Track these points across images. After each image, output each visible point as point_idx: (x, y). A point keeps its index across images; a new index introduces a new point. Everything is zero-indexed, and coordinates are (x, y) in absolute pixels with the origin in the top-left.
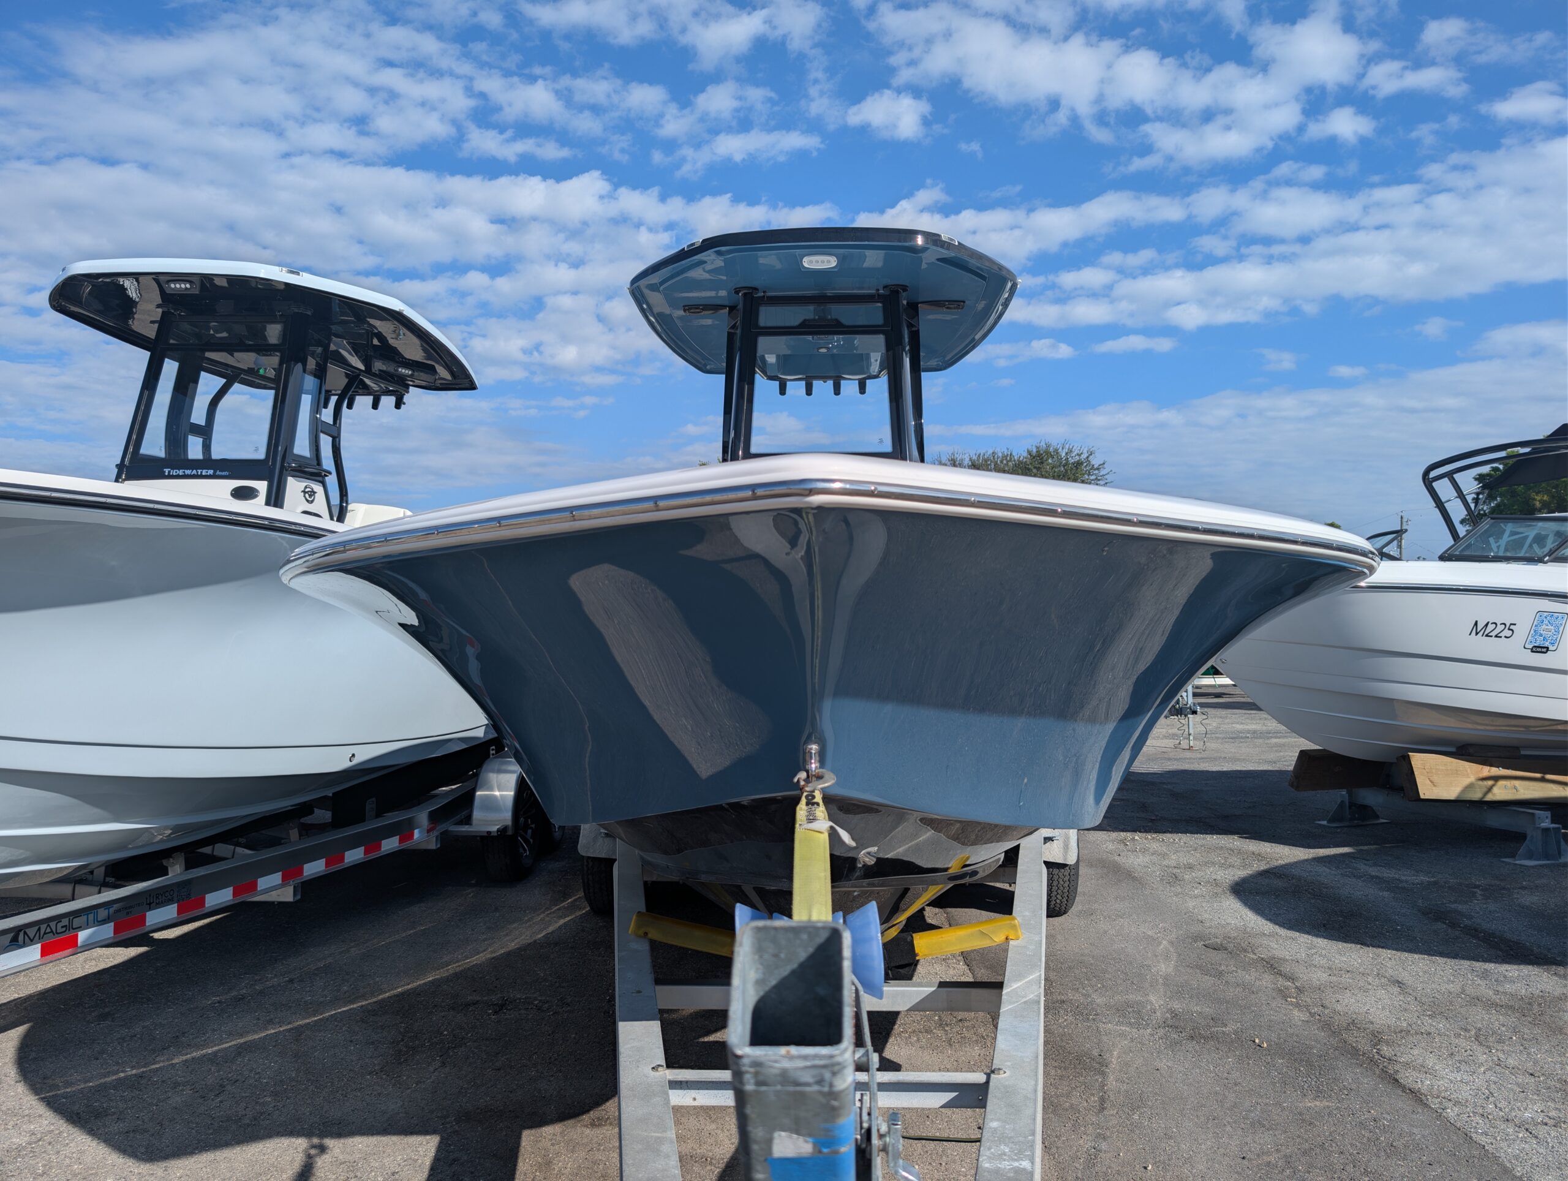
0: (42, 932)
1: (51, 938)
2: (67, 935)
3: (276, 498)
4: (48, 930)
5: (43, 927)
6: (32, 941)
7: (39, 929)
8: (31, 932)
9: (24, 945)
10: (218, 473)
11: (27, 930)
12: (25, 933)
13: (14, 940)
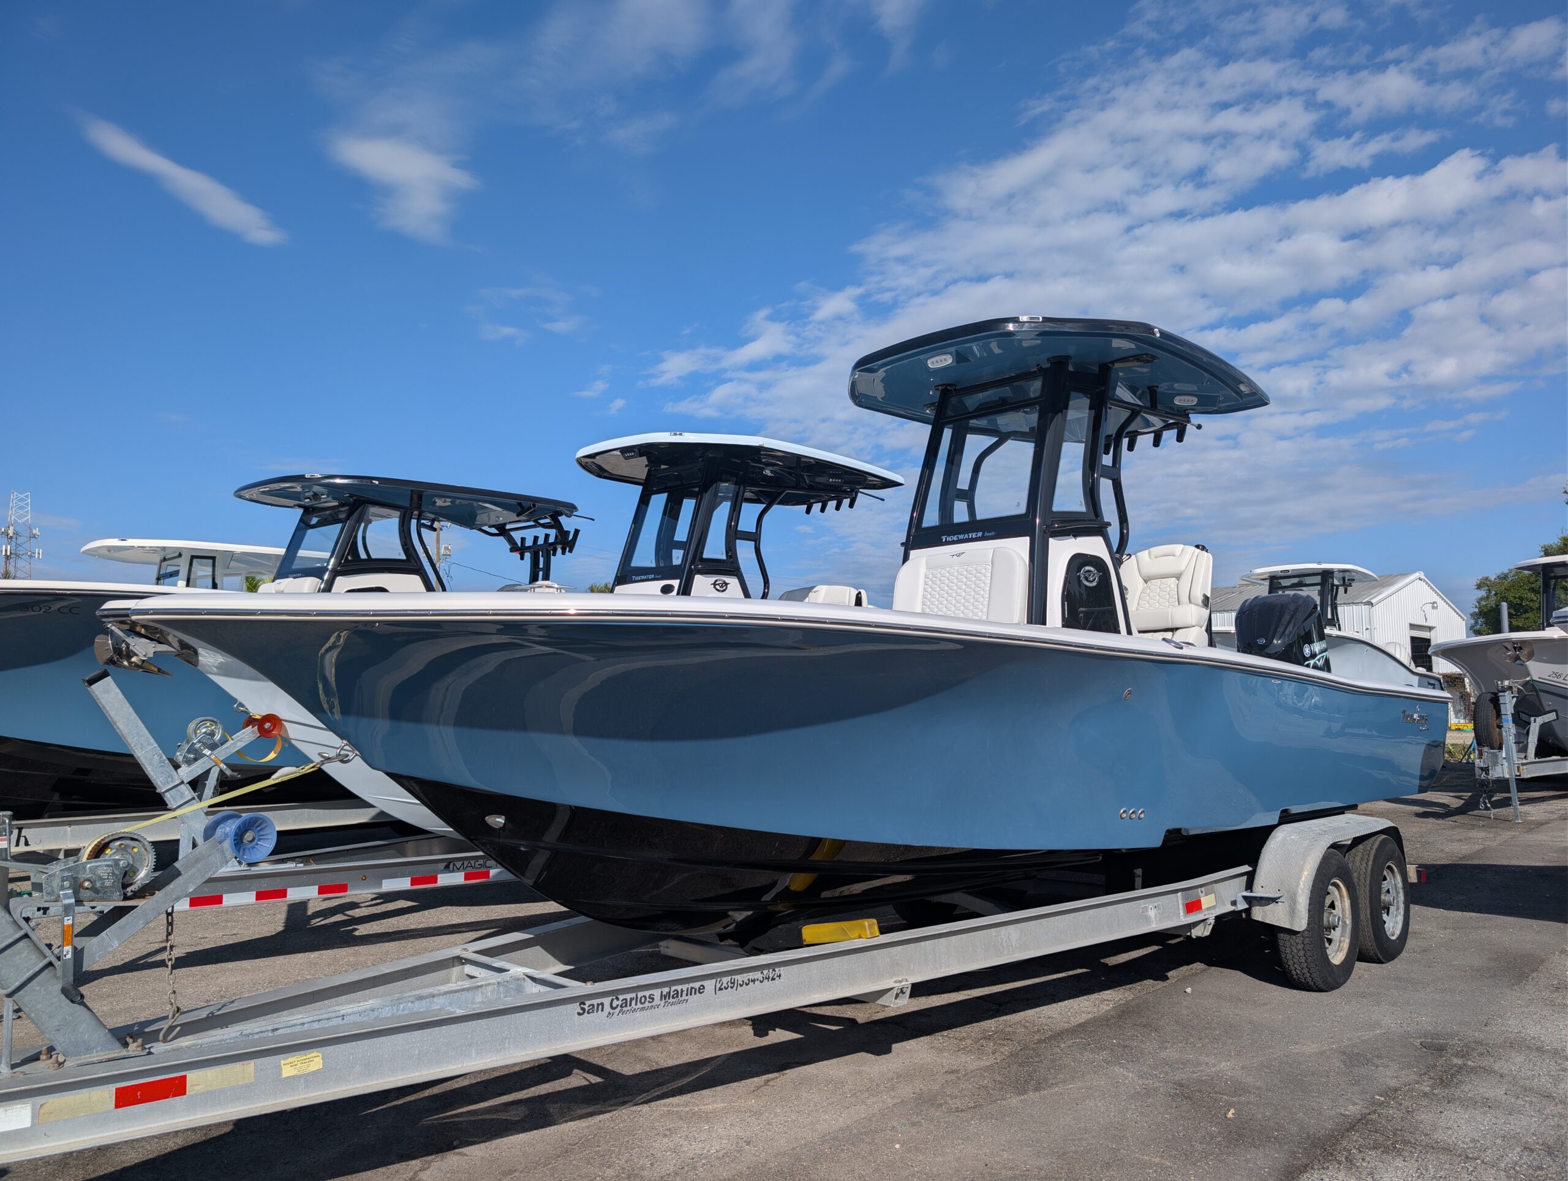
0: (465, 865)
1: (469, 870)
2: (483, 870)
3: (685, 590)
4: (469, 865)
5: (466, 863)
6: (458, 869)
7: (463, 863)
8: (458, 864)
9: (453, 871)
10: (657, 577)
11: (456, 863)
12: (454, 864)
13: (447, 867)
